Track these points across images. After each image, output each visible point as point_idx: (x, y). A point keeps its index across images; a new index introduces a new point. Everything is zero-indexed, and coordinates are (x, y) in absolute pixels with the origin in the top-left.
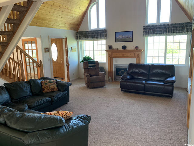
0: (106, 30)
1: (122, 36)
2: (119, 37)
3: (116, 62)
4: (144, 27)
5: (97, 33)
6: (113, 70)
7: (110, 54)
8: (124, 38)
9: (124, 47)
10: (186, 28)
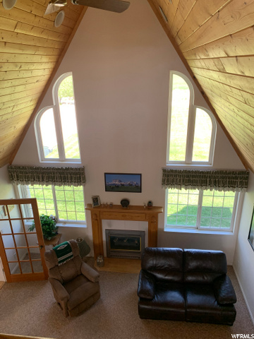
0: (83, 169)
1: (120, 181)
2: (112, 183)
3: (110, 225)
4: (164, 171)
5: (63, 173)
6: (104, 239)
7: (96, 214)
8: (123, 185)
9: (125, 203)
10: (239, 180)
